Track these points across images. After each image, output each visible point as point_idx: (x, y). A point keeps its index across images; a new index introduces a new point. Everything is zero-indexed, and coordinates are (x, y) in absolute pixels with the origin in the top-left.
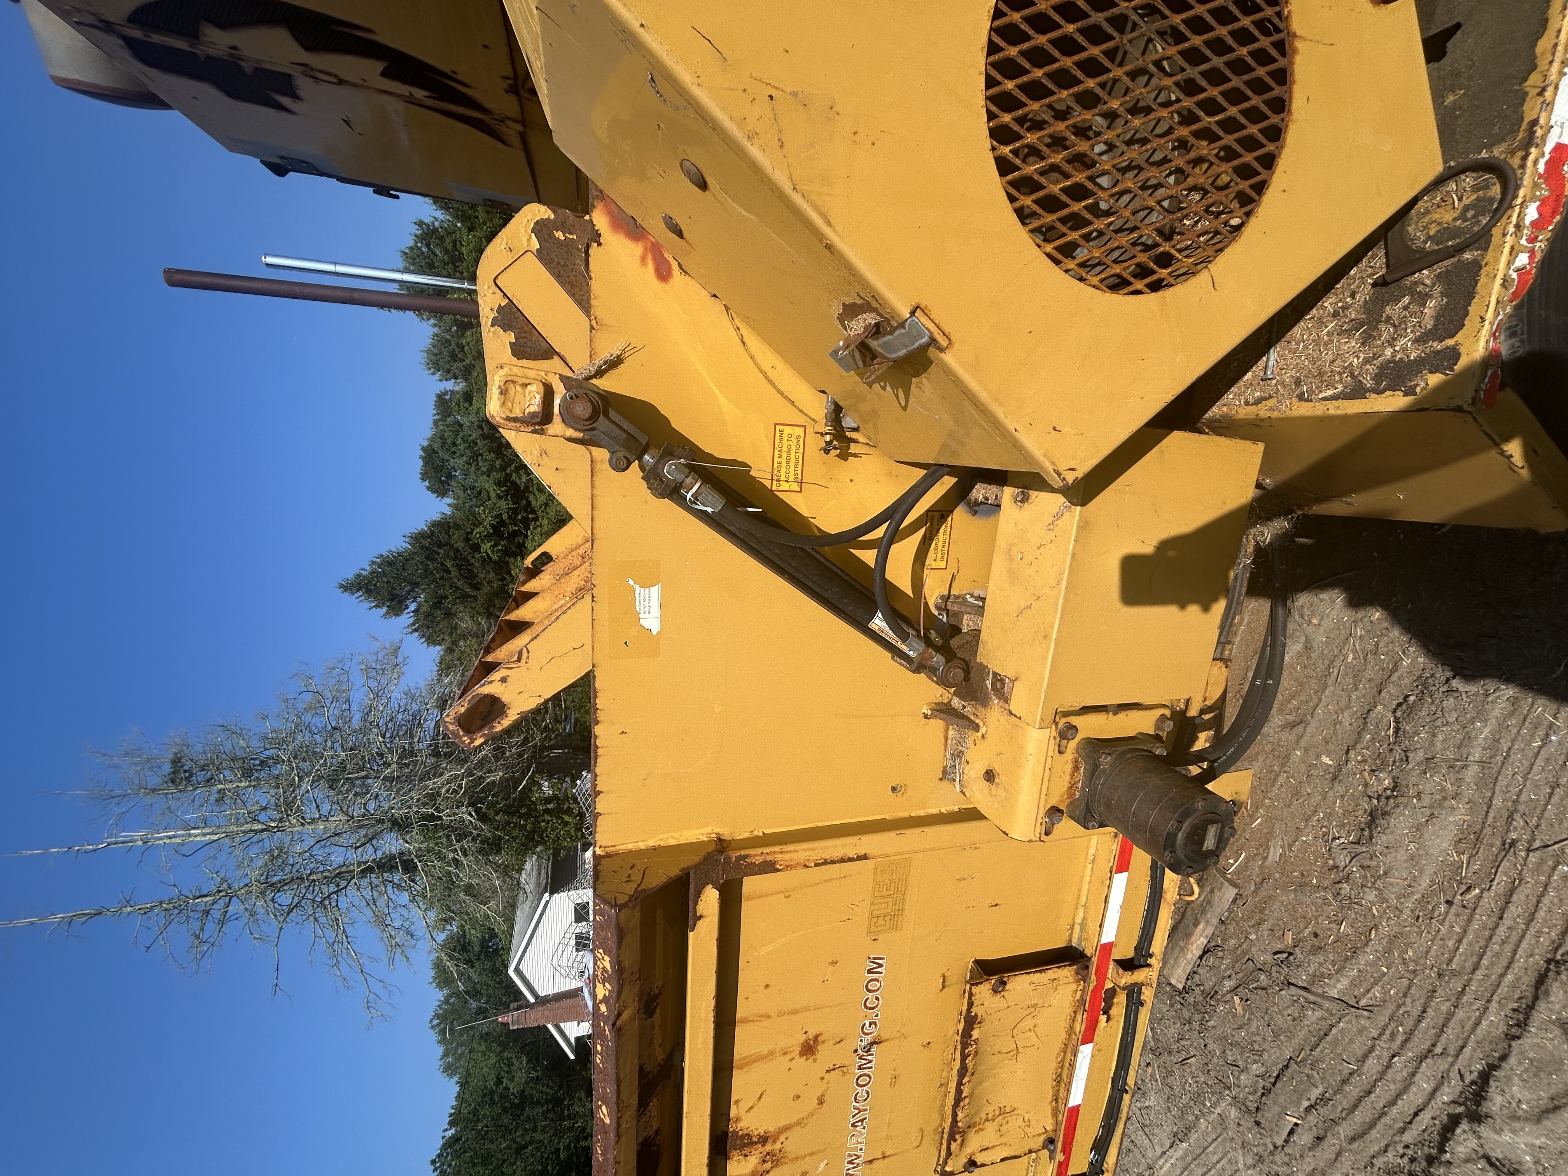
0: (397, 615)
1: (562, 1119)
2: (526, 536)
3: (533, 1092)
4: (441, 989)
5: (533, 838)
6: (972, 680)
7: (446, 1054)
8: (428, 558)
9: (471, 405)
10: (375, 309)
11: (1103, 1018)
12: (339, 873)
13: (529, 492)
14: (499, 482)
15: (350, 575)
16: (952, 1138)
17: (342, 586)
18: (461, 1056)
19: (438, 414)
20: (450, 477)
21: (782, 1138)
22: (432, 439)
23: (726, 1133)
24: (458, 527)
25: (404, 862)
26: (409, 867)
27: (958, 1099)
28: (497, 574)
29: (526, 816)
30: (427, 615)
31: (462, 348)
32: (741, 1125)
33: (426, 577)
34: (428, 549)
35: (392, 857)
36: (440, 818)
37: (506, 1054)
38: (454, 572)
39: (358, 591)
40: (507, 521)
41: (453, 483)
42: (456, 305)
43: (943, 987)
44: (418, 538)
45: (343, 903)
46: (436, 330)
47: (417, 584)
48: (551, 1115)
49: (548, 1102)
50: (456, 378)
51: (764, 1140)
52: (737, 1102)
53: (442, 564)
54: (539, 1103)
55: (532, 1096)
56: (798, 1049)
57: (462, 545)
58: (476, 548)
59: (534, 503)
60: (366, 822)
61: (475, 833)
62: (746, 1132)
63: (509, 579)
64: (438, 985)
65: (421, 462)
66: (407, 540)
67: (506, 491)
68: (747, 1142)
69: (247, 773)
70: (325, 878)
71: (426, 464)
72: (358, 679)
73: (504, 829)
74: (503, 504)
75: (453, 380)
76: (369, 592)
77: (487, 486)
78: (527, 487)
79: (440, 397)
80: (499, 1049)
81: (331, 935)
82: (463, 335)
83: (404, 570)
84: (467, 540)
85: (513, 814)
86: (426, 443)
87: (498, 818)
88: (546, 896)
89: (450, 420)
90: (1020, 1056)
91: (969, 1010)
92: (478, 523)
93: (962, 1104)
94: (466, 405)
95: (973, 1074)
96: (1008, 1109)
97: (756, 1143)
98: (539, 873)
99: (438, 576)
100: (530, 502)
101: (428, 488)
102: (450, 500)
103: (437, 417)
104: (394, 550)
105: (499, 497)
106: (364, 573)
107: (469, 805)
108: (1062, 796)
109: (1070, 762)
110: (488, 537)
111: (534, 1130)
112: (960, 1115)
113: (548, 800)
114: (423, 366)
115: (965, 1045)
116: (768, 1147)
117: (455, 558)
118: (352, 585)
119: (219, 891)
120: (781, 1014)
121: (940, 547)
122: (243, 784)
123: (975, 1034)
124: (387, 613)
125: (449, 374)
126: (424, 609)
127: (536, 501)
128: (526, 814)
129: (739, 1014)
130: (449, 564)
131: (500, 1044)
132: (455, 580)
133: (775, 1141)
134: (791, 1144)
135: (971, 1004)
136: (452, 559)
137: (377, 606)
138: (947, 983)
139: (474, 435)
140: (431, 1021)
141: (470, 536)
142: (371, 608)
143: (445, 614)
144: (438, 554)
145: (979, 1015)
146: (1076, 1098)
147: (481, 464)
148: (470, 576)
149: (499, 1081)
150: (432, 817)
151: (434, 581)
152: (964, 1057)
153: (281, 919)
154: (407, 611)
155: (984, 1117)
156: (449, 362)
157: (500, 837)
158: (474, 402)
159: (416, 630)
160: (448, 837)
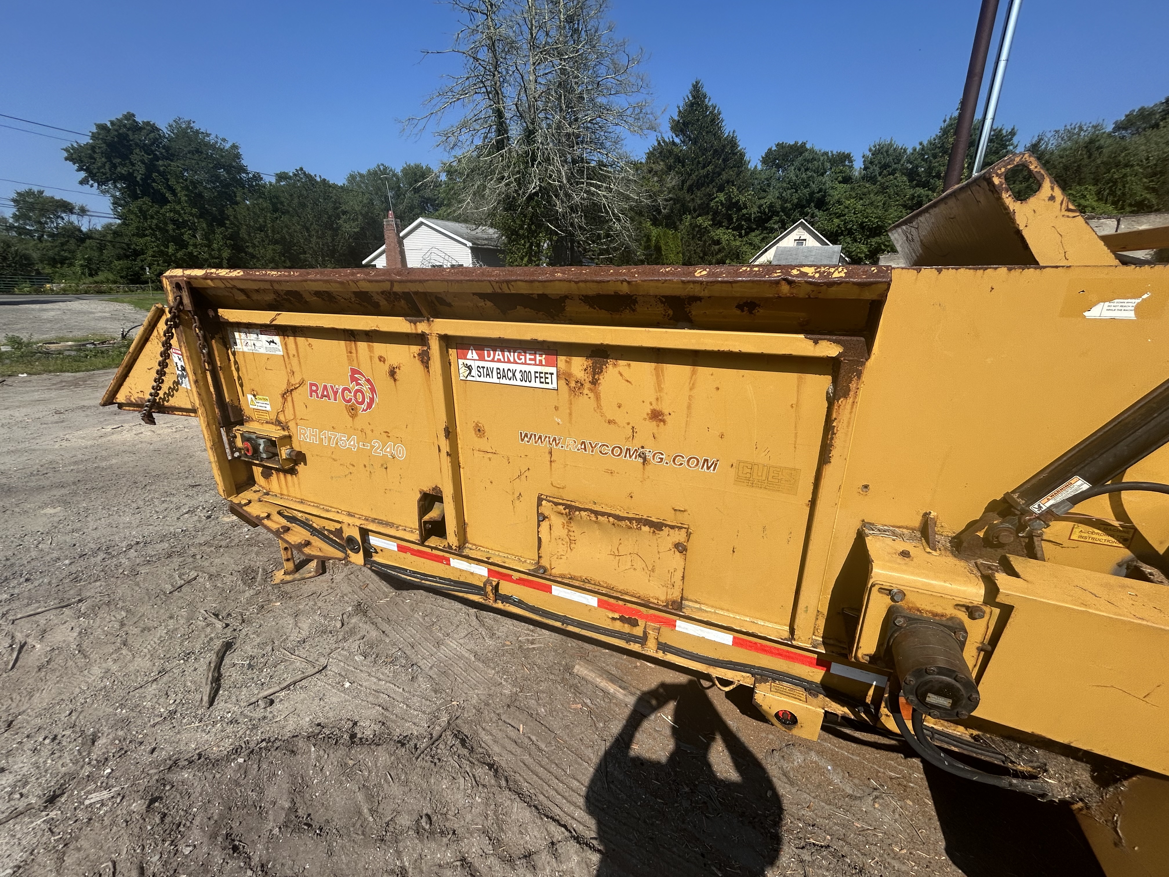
0: (672, 128)
1: (323, 256)
2: (728, 228)
3: (340, 237)
4: (402, 171)
5: (513, 235)
6: (984, 549)
7: (361, 176)
8: (716, 151)
9: (840, 182)
10: (961, 96)
11: (617, 616)
12: (498, 93)
13: (763, 230)
14: (773, 207)
15: (705, 90)
16: (567, 506)
17: (697, 83)
18: (360, 187)
19: (833, 155)
20: (778, 166)
21: (591, 395)
22: (812, 151)
23: (607, 357)
24: (738, 174)
25: (502, 140)
26: (500, 145)
27: (596, 513)
28: (699, 205)
29: (529, 229)
30: (670, 152)
31: (893, 173)
32: (610, 367)
33: (700, 150)
34: (723, 150)
35: (506, 131)
36: (533, 166)
37: (360, 217)
38: (703, 172)
39: (693, 96)
40: (741, 213)
41: (774, 169)
42: (957, 167)
43: (675, 510)
44: (732, 143)
45: (479, 98)
46: (909, 151)
47: (695, 143)
48: (326, 249)
49: (334, 246)
50: (865, 169)
51: (594, 382)
52: (629, 365)
53: (710, 163)
54: (333, 240)
55: (337, 235)
56: (658, 408)
57: (724, 178)
58: (721, 189)
59: (753, 234)
60: (532, 111)
61: (521, 192)
62: (604, 370)
63: (695, 215)
64: (404, 169)
65: (792, 143)
66: (731, 134)
67: (765, 212)
68: (596, 372)
69: (570, 20)
70: (496, 84)
71: (791, 147)
72: (635, 99)
73: (521, 213)
74: (755, 209)
75: (863, 167)
76: (692, 105)
77: (770, 197)
78: (766, 228)
79: (847, 157)
80: (364, 212)
81: (458, 89)
82: (903, 174)
83: (707, 132)
84: (728, 182)
85: (531, 220)
86: (808, 146)
87: (530, 209)
88: (470, 244)
89: (828, 165)
90: (613, 557)
91: (666, 526)
92: (740, 191)
93: (593, 515)
94: (840, 178)
95: (614, 524)
96: (573, 546)
97: (593, 378)
98: (486, 239)
99: (701, 159)
100: (754, 231)
101: (770, 149)
102: (759, 167)
103: (830, 154)
104: (723, 124)
105: (760, 207)
106: (707, 100)
107: (540, 186)
108: (913, 603)
109: (944, 611)
110: (729, 199)
111: (318, 237)
112: (583, 513)
113: (538, 245)
114: (877, 142)
115: (639, 521)
116: (587, 385)
117: (714, 173)
118: (698, 91)
119: (491, 5)
120: (690, 397)
121: (1094, 536)
122: (562, 16)
123: (646, 529)
124: (674, 121)
125: (868, 164)
126: (676, 150)
127: (755, 237)
128: (530, 228)
129: (700, 369)
130: (710, 168)
131: (367, 213)
132: (696, 173)
133: (590, 390)
134: (586, 400)
135: (672, 527)
136: (713, 170)
137: (680, 112)
138: (678, 513)
139: (814, 186)
140: (382, 165)
141: (731, 184)
142: (678, 107)
143: (670, 166)
144: (718, 159)
145: (661, 533)
146: (557, 591)
147: (789, 191)
148: (699, 185)
149: (344, 213)
150: (534, 160)
151: (697, 157)
152: (630, 520)
153: (470, 53)
154: (674, 136)
155: (571, 529)
156: (880, 163)
157: (515, 210)
158: (842, 185)
159: (659, 143)
160: (518, 172)
